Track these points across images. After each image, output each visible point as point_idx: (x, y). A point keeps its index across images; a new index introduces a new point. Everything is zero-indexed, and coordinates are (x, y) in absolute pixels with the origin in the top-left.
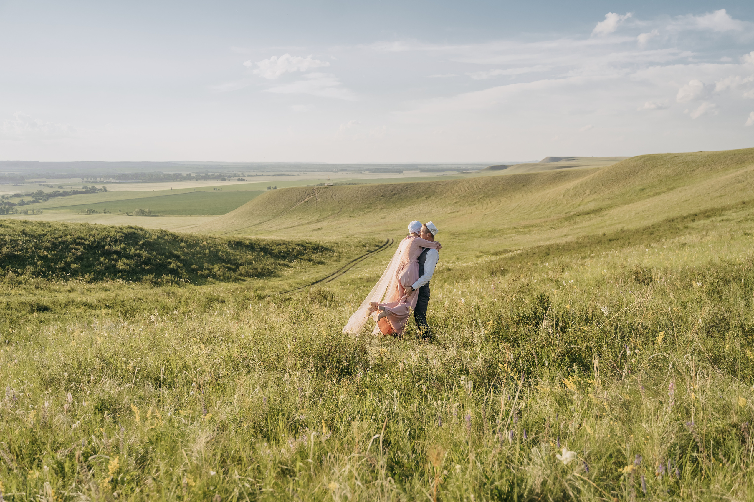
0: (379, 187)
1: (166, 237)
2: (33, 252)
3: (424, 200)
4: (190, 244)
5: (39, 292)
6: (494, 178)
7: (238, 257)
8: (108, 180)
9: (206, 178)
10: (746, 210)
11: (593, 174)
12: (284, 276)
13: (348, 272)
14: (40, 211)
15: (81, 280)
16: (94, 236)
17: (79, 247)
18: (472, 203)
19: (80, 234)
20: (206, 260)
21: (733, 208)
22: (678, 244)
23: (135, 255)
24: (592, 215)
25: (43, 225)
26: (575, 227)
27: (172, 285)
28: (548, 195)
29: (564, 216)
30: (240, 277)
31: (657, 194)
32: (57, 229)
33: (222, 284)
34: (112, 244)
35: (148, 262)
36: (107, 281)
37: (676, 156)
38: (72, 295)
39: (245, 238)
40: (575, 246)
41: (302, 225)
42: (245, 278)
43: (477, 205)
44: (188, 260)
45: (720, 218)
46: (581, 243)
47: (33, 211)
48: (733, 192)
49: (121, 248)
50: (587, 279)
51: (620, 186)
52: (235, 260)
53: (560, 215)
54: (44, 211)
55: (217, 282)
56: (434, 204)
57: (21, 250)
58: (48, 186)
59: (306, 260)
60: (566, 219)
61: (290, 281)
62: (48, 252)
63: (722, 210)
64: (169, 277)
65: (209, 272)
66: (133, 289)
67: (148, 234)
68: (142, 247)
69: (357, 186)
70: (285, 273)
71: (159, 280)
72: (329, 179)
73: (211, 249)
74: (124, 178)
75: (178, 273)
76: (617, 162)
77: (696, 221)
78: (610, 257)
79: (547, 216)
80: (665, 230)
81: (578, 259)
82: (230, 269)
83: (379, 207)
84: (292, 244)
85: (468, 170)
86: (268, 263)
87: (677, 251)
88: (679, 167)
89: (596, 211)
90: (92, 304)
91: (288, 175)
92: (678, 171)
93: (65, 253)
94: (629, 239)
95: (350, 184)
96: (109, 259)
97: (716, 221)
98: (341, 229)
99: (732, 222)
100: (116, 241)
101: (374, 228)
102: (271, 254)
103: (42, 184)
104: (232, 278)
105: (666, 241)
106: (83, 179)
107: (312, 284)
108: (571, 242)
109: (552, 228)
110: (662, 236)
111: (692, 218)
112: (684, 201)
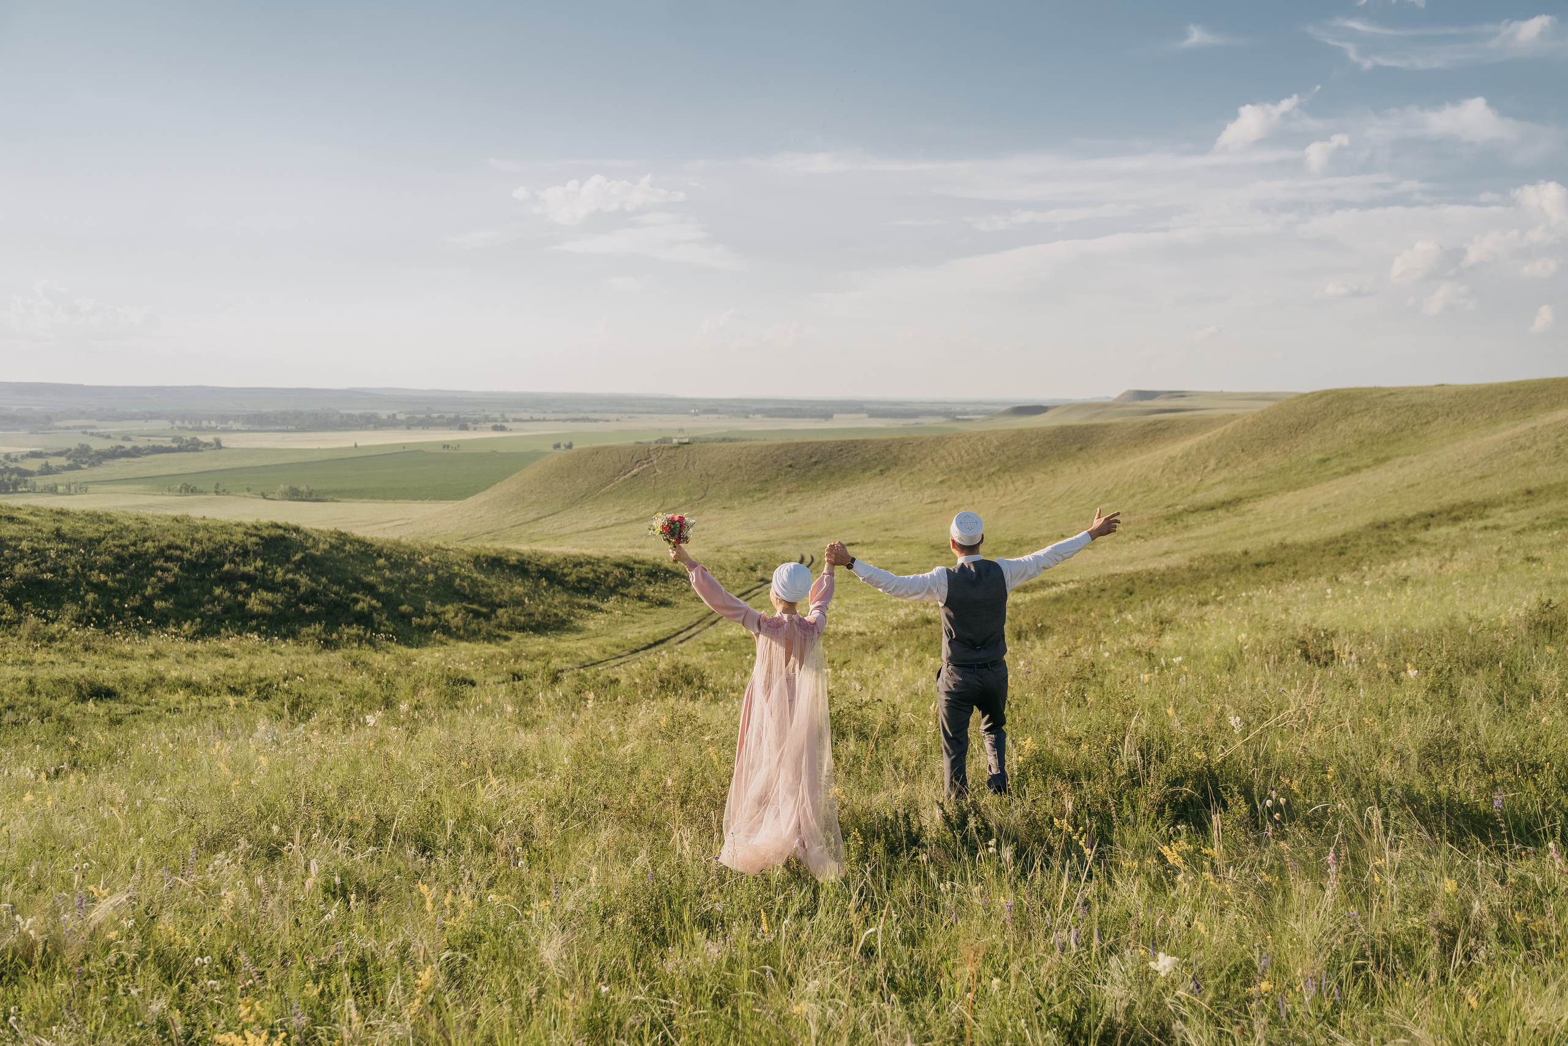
0: (785, 448)
1: (348, 547)
2: (77, 575)
3: (875, 475)
4: (396, 561)
5: (91, 658)
6: (1021, 433)
7: (495, 589)
8: (224, 426)
9: (427, 423)
10: (1533, 507)
11: (1223, 428)
12: (589, 630)
13: (720, 623)
14: (82, 488)
15: (176, 634)
16: (200, 542)
17: (170, 565)
18: (975, 483)
19: (172, 538)
20: (428, 595)
21: (1507, 501)
22: (1393, 577)
23: (285, 583)
24: (1221, 513)
25: (95, 518)
26: (1186, 535)
27: (359, 645)
28: (1132, 470)
29: (1164, 512)
30: (499, 632)
31: (1352, 469)
32: (127, 528)
33: (463, 644)
34: (237, 560)
35: (311, 597)
36: (228, 637)
37: (1392, 393)
38: (160, 666)
39: (508, 551)
40: (1187, 575)
41: (625, 523)
42: (509, 634)
43: (985, 488)
44: (391, 595)
45: (1480, 524)
46: (1197, 570)
47: (68, 487)
48: (1507, 468)
49: (256, 569)
50: (1209, 652)
51: (1278, 452)
52: (488, 595)
53: (1156, 511)
54: (91, 488)
55: (452, 642)
56: (897, 484)
57: (53, 571)
58: (101, 436)
59: (633, 597)
60: (1168, 519)
61: (601, 641)
62: (108, 575)
63: (1485, 507)
64: (354, 630)
65: (436, 621)
66: (281, 654)
67: (311, 540)
68: (298, 567)
69: (737, 443)
70: (591, 625)
71: (335, 636)
72: (681, 430)
73: (440, 572)
74: (260, 422)
75: (372, 621)
76: (1272, 404)
77: (1432, 528)
78: (1255, 602)
79: (1129, 513)
80: (1369, 546)
81: (1192, 605)
82: (477, 614)
83: (784, 489)
84: (606, 563)
85: (966, 413)
86: (556, 602)
87: (1389, 594)
88: (1398, 415)
89: (1230, 503)
90: (200, 683)
91: (596, 421)
92: (1395, 425)
93: (142, 577)
94: (1295, 563)
95: (724, 440)
96: (233, 592)
97: (1471, 529)
98: (704, 533)
99: (1504, 532)
100: (245, 553)
101: (772, 533)
102: (562, 583)
103: (89, 431)
104: (483, 632)
105: (1370, 569)
106: (173, 422)
107: (645, 649)
108: (1179, 568)
109: (1138, 537)
110: (1361, 559)
111: (1424, 522)
112: (1408, 487)
